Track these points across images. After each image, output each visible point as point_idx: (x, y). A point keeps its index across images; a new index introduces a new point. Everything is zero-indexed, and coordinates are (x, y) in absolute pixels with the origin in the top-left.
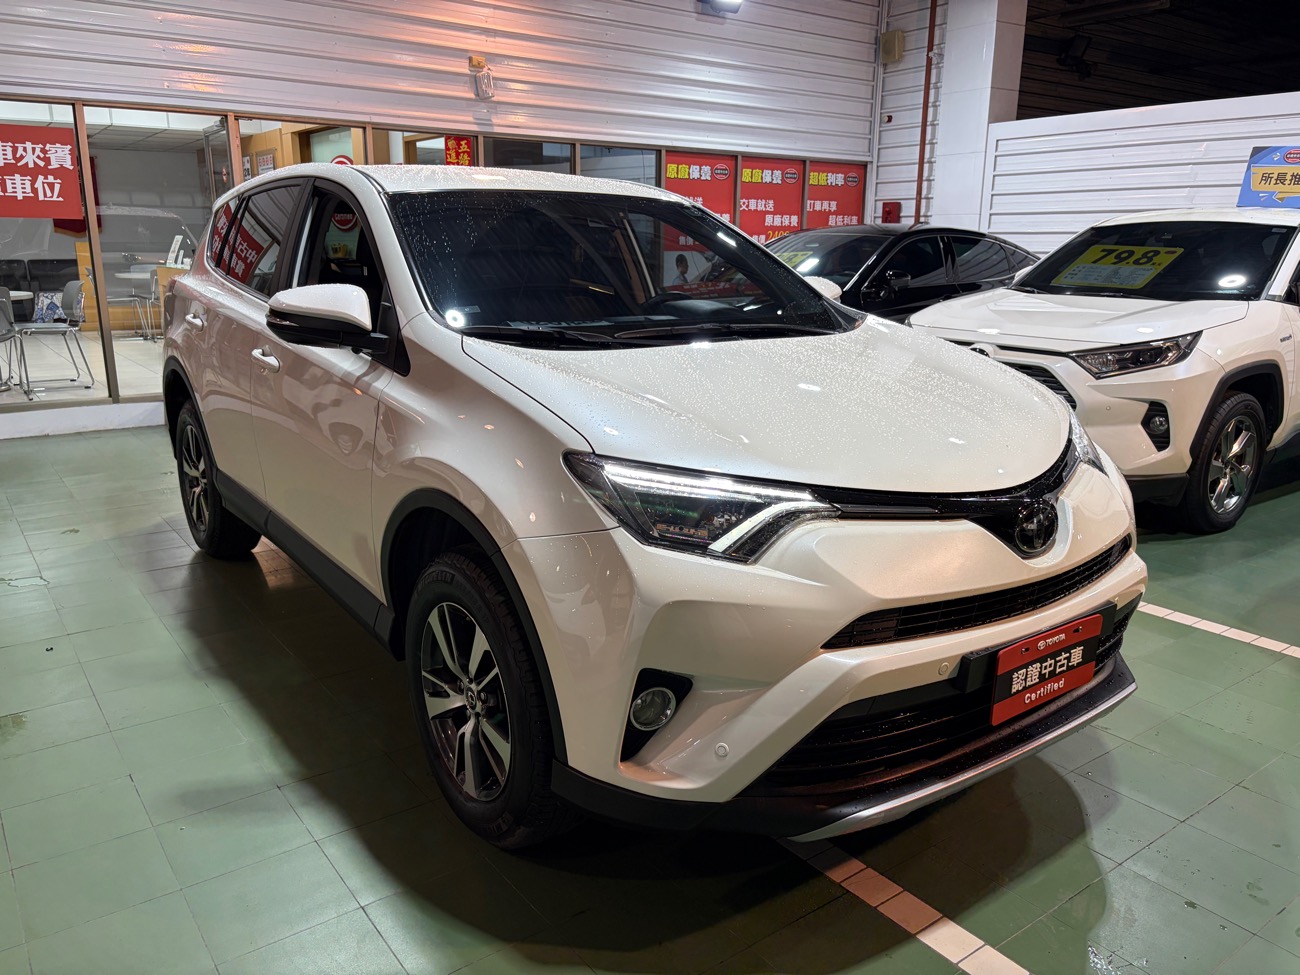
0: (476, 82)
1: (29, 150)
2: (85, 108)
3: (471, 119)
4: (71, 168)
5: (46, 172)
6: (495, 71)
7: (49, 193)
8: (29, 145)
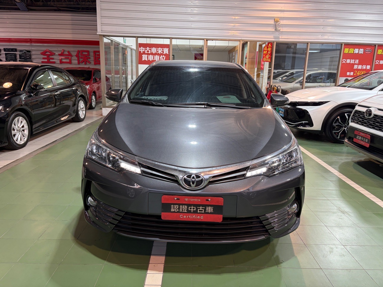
0: (275, 26)
1: (160, 50)
2: (173, 39)
3: (272, 37)
4: (168, 54)
5: (162, 55)
6: (282, 22)
7: (163, 60)
8: (160, 48)
